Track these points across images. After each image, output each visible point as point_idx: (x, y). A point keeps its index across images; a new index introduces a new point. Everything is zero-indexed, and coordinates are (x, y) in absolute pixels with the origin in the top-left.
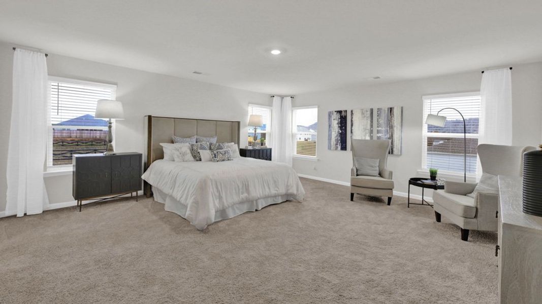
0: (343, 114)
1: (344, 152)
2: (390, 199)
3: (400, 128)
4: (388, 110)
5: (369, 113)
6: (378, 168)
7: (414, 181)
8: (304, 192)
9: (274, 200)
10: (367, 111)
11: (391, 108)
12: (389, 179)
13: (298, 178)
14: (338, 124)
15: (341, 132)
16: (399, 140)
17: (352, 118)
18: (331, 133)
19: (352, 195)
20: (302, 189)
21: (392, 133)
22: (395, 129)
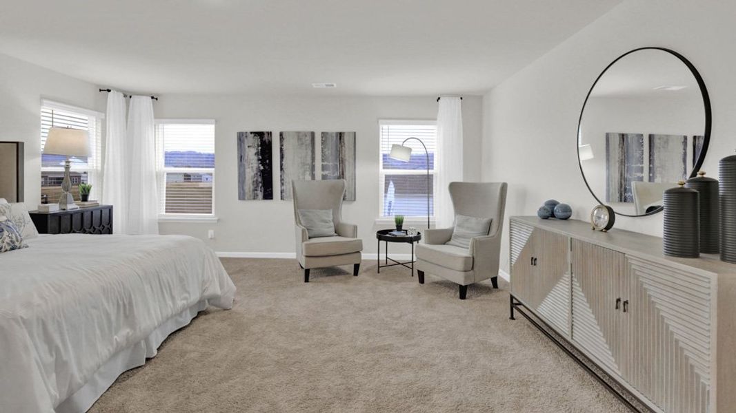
0: (266, 137)
1: (268, 202)
2: (357, 267)
3: (353, 161)
4: (337, 136)
5: (309, 138)
6: (332, 224)
7: (383, 235)
8: (235, 288)
9: (177, 322)
10: (306, 136)
11: (340, 134)
12: (353, 237)
13: (219, 261)
14: (257, 154)
15: (262, 168)
16: (352, 179)
17: (282, 145)
18: (244, 171)
19: (307, 272)
20: (230, 282)
21: (343, 169)
22: (347, 163)
